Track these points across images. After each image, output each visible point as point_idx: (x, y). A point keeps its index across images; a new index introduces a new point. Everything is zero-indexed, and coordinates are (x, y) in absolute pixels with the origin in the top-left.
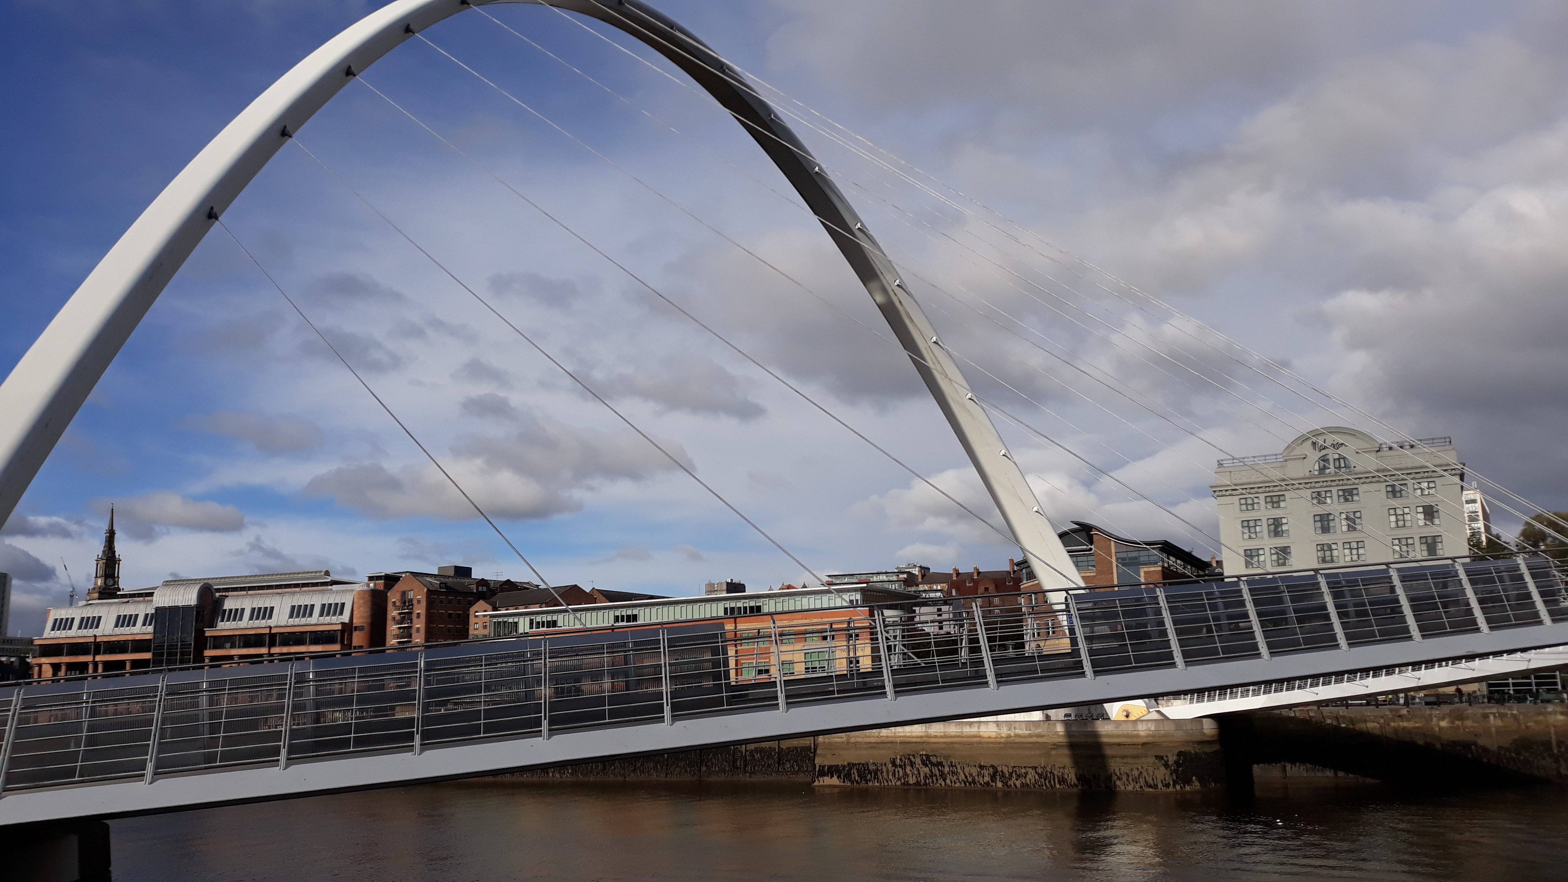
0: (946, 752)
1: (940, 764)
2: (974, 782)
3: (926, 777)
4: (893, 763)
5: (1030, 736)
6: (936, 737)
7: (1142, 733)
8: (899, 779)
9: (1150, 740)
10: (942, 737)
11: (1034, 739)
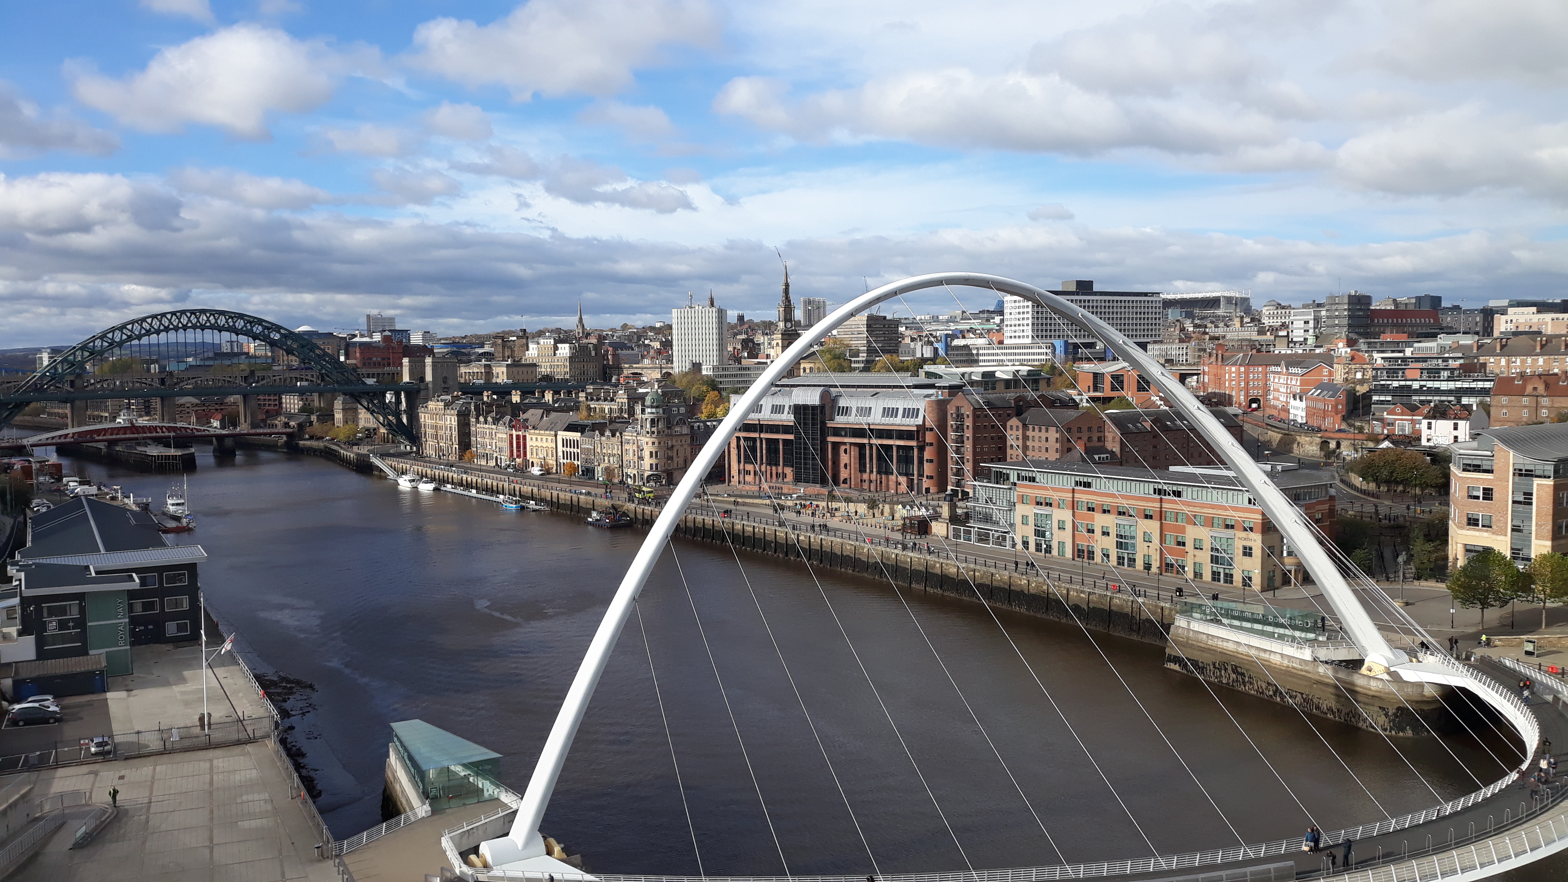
0: (1247, 667)
1: (1243, 674)
2: (1262, 693)
3: (1233, 681)
4: (1214, 664)
5: (1301, 670)
6: (1242, 654)
7: (1372, 688)
8: (1216, 678)
9: (1378, 694)
10: (1245, 655)
11: (1304, 673)
